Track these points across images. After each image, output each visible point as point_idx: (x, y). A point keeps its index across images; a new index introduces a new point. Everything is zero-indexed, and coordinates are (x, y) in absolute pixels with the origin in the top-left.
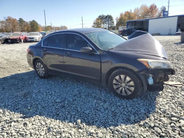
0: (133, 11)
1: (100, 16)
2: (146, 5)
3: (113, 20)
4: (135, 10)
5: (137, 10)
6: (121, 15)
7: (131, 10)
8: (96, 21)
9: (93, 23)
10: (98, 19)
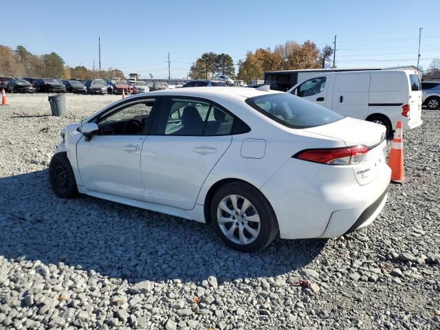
0: (272, 51)
1: (205, 56)
2: (295, 43)
3: (233, 65)
4: (276, 50)
5: (279, 50)
6: (249, 55)
7: (269, 49)
8: (197, 65)
9: (190, 69)
10: (200, 61)
